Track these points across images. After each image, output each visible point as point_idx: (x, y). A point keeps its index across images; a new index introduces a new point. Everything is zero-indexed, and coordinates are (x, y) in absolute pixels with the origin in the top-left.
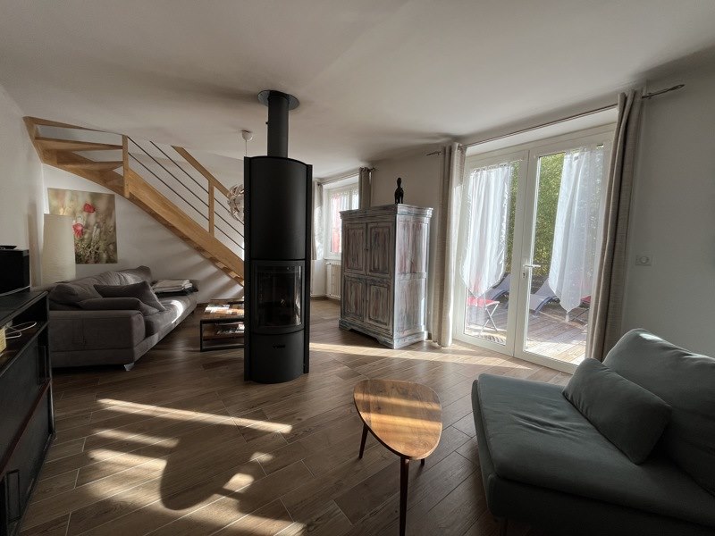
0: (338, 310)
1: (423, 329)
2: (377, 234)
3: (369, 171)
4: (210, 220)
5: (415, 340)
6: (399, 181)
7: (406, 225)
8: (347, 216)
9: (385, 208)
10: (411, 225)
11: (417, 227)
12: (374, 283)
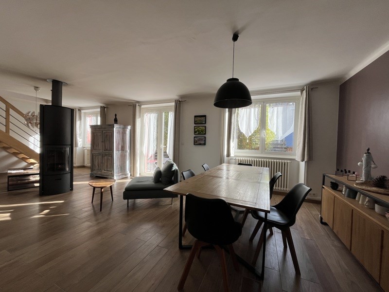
0: (90, 170)
1: (128, 172)
2: (107, 135)
3: (105, 108)
4: (7, 126)
5: (125, 177)
6: (116, 115)
7: (118, 132)
8: (94, 128)
9: (110, 125)
10: (121, 132)
11: (124, 133)
12: (106, 155)
